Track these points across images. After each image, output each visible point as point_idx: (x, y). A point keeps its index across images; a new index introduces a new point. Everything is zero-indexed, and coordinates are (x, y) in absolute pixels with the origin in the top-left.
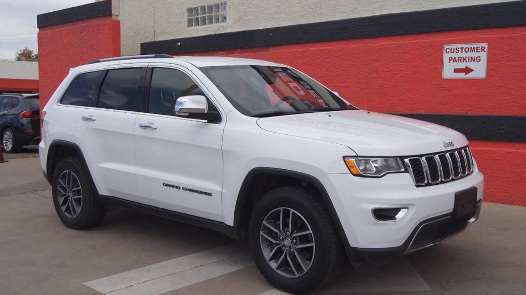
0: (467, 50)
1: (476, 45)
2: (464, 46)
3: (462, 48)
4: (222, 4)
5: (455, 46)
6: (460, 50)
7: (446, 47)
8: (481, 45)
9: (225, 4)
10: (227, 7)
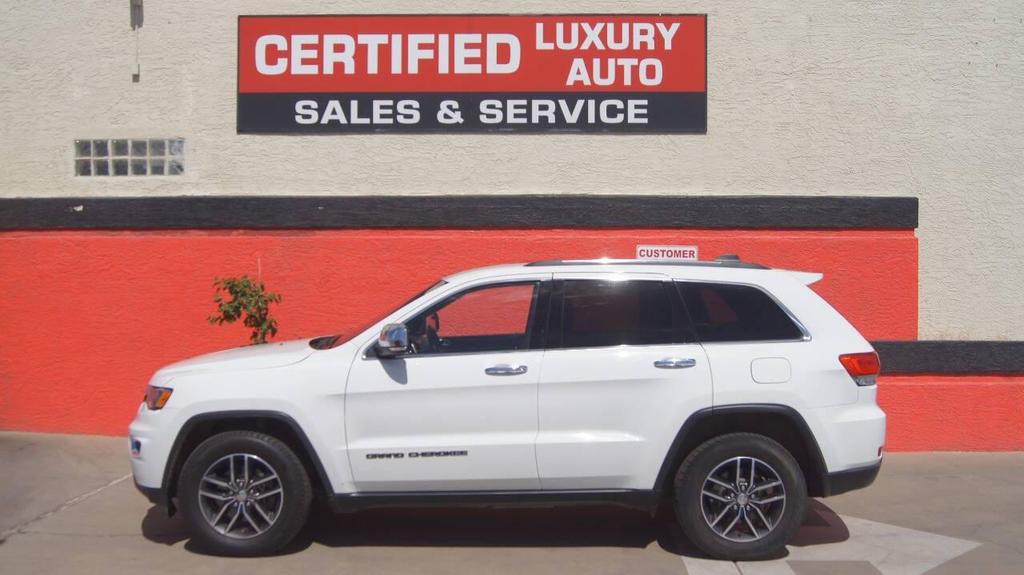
0: (670, 254)
1: (682, 248)
2: (666, 248)
3: (663, 251)
4: (172, 142)
5: (654, 248)
6: (661, 253)
7: (640, 248)
8: (688, 249)
9: (181, 142)
10: (185, 148)
